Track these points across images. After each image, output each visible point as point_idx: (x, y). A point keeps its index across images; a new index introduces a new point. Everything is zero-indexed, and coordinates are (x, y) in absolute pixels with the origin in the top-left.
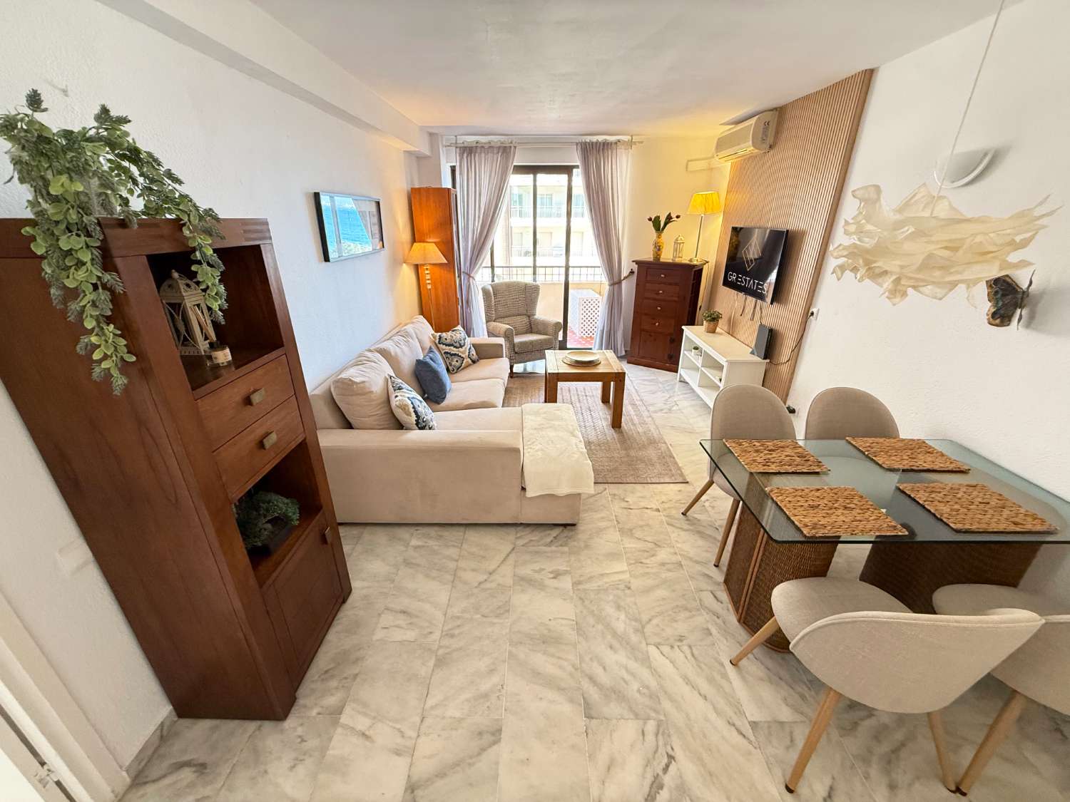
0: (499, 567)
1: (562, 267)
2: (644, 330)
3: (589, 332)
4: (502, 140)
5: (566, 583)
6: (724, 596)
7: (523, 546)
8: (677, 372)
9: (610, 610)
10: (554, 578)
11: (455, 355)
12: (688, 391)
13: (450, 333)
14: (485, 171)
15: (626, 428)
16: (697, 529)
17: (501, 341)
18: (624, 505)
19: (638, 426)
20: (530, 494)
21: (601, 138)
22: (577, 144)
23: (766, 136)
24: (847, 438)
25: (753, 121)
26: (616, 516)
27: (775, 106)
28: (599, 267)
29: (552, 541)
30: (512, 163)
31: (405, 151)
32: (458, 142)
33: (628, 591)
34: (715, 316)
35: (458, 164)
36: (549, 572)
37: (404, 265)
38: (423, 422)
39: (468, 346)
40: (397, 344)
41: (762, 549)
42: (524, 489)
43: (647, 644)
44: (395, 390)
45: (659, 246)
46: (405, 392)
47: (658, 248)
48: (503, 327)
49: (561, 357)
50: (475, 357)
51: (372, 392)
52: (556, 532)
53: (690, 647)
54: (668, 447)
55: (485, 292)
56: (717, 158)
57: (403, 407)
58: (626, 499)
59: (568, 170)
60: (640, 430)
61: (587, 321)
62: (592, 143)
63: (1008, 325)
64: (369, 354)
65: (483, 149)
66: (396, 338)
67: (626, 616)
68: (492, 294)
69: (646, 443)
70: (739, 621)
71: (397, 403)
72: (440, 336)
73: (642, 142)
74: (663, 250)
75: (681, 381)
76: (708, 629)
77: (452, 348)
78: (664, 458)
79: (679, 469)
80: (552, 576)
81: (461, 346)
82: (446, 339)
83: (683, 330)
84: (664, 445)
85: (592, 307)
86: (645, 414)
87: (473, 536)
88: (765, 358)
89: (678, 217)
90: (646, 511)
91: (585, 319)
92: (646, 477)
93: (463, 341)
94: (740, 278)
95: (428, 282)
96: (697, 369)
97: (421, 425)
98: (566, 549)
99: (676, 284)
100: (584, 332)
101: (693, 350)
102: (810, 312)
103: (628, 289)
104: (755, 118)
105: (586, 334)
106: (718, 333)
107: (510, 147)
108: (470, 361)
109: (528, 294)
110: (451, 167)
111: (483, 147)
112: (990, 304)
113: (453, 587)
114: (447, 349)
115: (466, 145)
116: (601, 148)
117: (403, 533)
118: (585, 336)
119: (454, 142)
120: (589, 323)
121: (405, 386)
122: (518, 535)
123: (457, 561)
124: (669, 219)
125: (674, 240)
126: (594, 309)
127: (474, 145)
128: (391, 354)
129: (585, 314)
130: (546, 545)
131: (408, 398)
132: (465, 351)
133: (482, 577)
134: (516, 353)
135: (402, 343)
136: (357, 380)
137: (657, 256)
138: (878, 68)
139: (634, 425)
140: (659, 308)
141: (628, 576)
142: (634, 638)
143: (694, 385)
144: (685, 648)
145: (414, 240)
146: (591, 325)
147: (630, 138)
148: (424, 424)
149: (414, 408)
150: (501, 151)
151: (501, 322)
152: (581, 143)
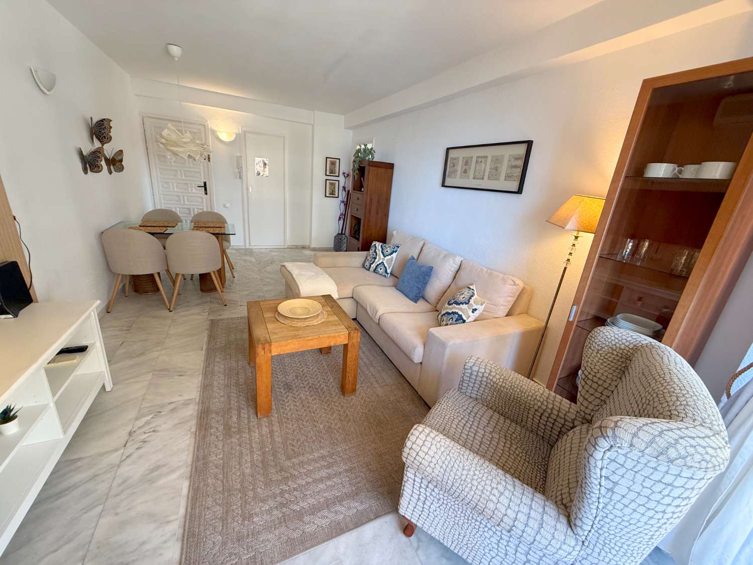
95: (568, 257)
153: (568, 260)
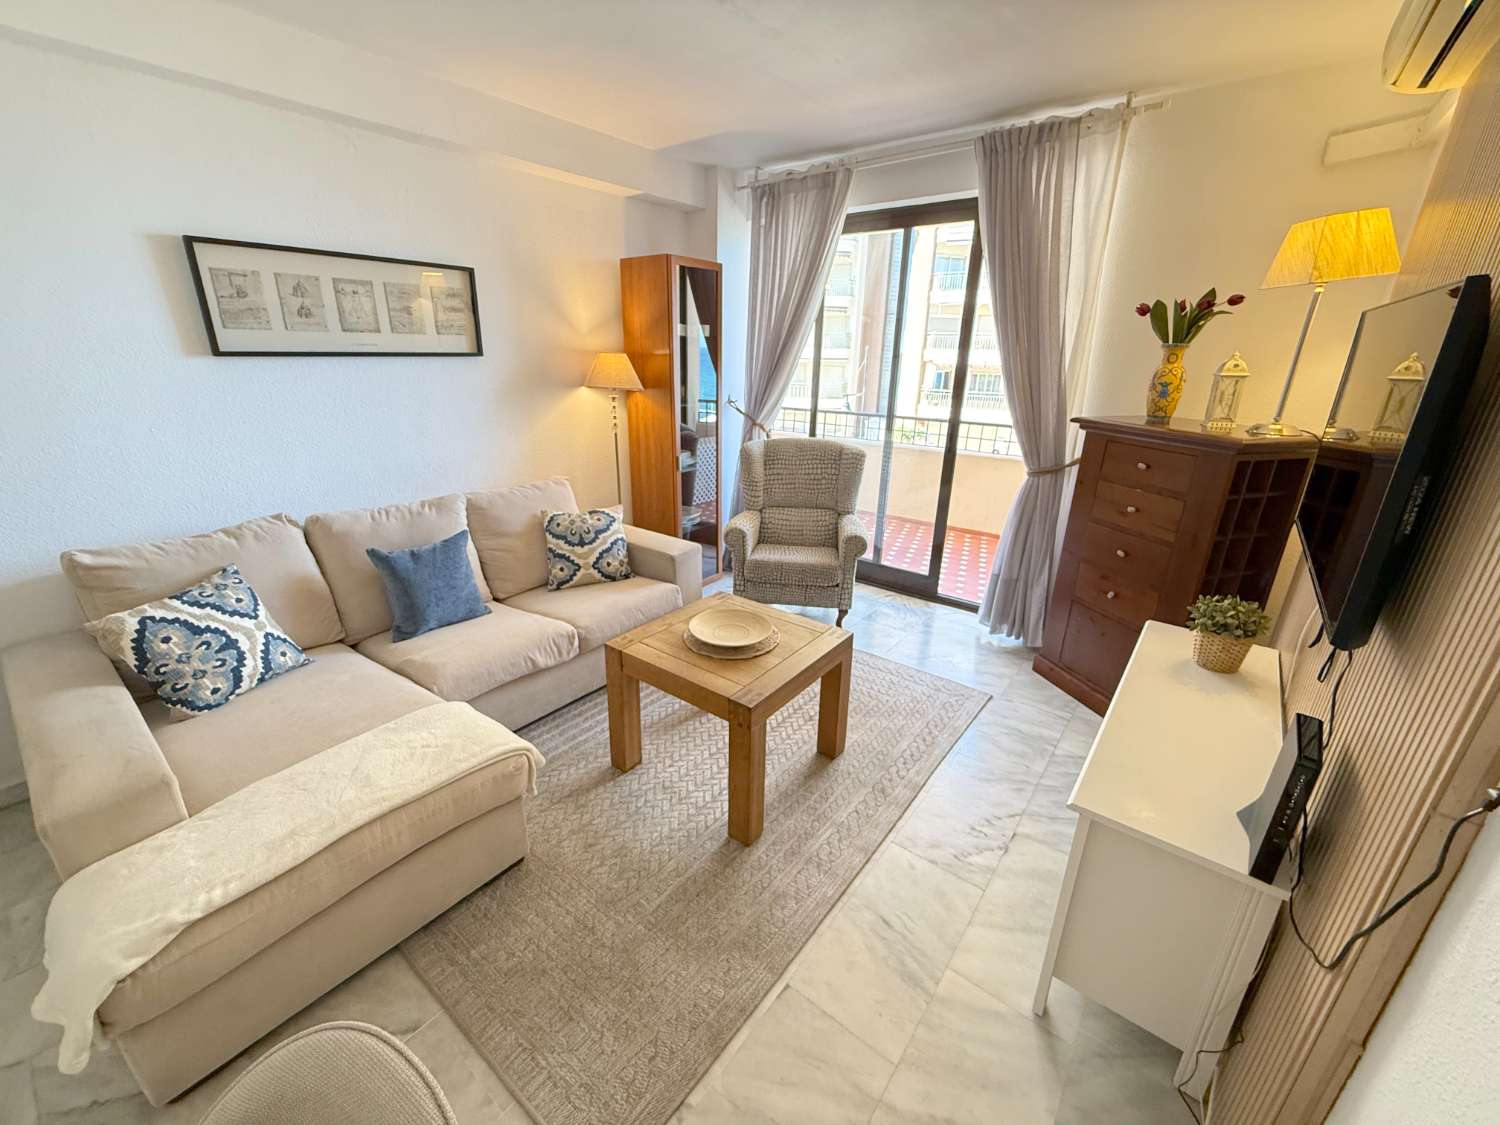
1: (945, 421)
2: (1078, 601)
4: (826, 163)
11: (562, 556)
13: (575, 516)
17: (681, 550)
22: (977, 141)
28: (1010, 427)
31: (629, 198)
32: (759, 179)
45: (1166, 385)
47: (1163, 391)
50: (614, 569)
62: (1010, 133)
72: (552, 516)
77: (561, 543)
81: (582, 544)
82: (558, 525)
89: (1235, 301)
99: (1175, 495)
107: (838, 171)
108: (597, 576)
109: (843, 470)
111: (798, 181)
115: (769, 181)
119: (752, 179)
124: (1207, 307)
127: (782, 178)
132: (590, 553)
140: (1121, 554)
147: (1124, 100)
150: (820, 182)
152: (986, 138)
153: (615, 425)
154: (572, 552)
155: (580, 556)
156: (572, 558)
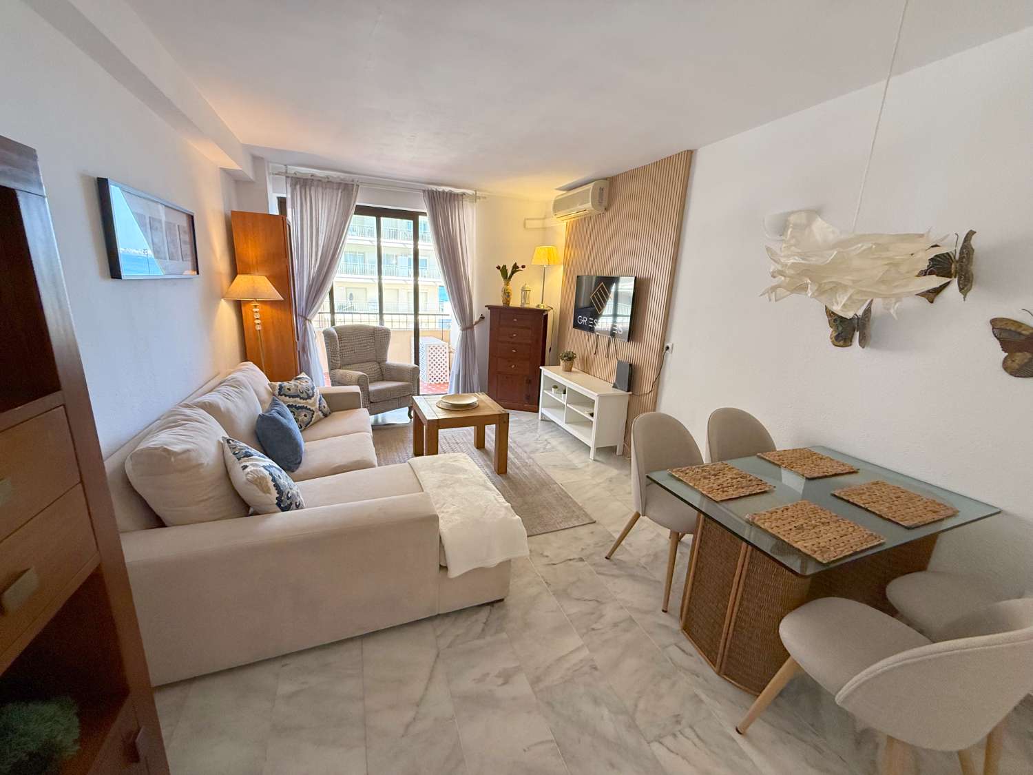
0: (426, 689)
2: (499, 373)
3: (437, 379)
4: (342, 177)
5: (521, 686)
6: (689, 646)
7: (448, 647)
8: (537, 412)
9: (587, 708)
10: (505, 683)
11: (302, 407)
12: (554, 429)
13: (293, 382)
14: (324, 209)
15: (511, 472)
16: (631, 573)
17: (356, 389)
18: (545, 561)
19: (523, 469)
20: (455, 572)
21: (447, 189)
22: (424, 191)
23: (602, 200)
24: (758, 454)
25: (591, 186)
26: (543, 577)
27: (606, 176)
29: (483, 630)
30: (355, 202)
31: (221, 168)
32: (288, 171)
33: (596, 673)
34: (571, 356)
35: (289, 196)
36: (496, 676)
37: (222, 300)
38: (288, 498)
39: (317, 396)
40: (227, 396)
41: (741, 585)
42: (444, 568)
43: (648, 743)
44: (239, 459)
45: (509, 293)
46: (257, 460)
47: (507, 295)
48: (355, 373)
49: (435, 402)
50: (326, 409)
51: (202, 464)
52: (484, 614)
53: (691, 727)
54: (560, 488)
55: (327, 335)
56: (555, 217)
57: (259, 482)
58: (545, 554)
59: (413, 216)
60: (526, 473)
61: (435, 367)
62: (439, 192)
63: (851, 345)
64: (188, 411)
65: (320, 183)
66: (223, 389)
67: (609, 711)
68: (337, 337)
69: (538, 487)
70: (718, 674)
71: (250, 477)
72: (280, 386)
73: (485, 198)
74: (512, 297)
75: (542, 420)
76: (696, 696)
77: (298, 399)
78: (561, 499)
79: (581, 509)
80: (500, 681)
81: (309, 397)
82: (289, 389)
83: (541, 370)
84: (555, 486)
85: (439, 353)
86: (524, 456)
87: (376, 651)
88: (628, 391)
89: (523, 267)
90: (571, 562)
91: (432, 365)
92: (554, 523)
93: (311, 391)
94: (591, 321)
95: (257, 322)
96: (561, 407)
97: (285, 503)
98: (504, 636)
99: (528, 328)
100: (433, 379)
101: (553, 389)
102: (665, 347)
103: (481, 334)
104: (593, 183)
105: (435, 381)
106: (573, 372)
107: (353, 185)
108: (321, 415)
109: (379, 338)
110: (278, 198)
111: (320, 181)
112: (832, 330)
113: (366, 748)
114: (291, 401)
115: (298, 175)
116: (448, 199)
117: (263, 676)
118: (433, 383)
119: (284, 171)
120: (437, 369)
121: (253, 451)
122: (439, 633)
123: (363, 699)
124: (515, 268)
125: (521, 288)
126: (441, 355)
127: (309, 177)
128: (219, 408)
129: (432, 360)
130: (478, 638)
131: (264, 467)
132: (315, 402)
133: (409, 715)
134: (371, 402)
135: (234, 396)
136: (177, 448)
137: (507, 301)
138: (696, 150)
139: (518, 468)
140: (514, 351)
141: (588, 652)
142: (631, 740)
143: (561, 422)
144: (688, 731)
145: (234, 272)
146: (439, 372)
147: (474, 193)
148: (289, 502)
149: (274, 480)
150: (342, 186)
151: (350, 369)
152: (428, 191)
154: (307, 403)
155: (311, 405)
156: (309, 407)
